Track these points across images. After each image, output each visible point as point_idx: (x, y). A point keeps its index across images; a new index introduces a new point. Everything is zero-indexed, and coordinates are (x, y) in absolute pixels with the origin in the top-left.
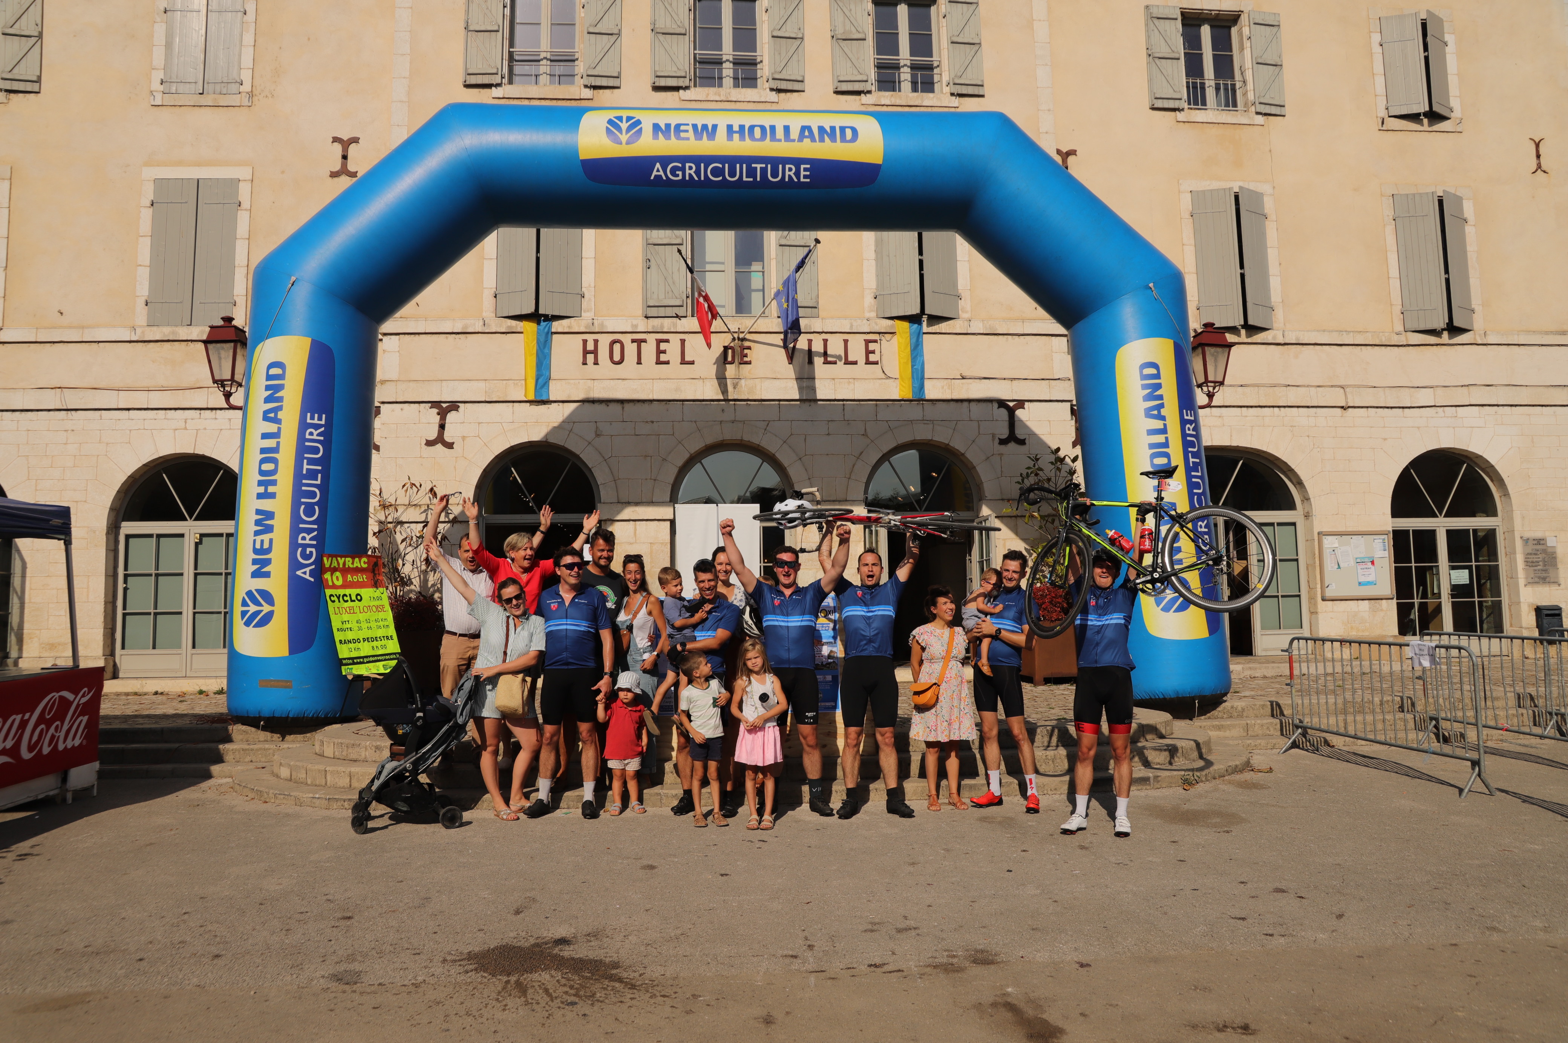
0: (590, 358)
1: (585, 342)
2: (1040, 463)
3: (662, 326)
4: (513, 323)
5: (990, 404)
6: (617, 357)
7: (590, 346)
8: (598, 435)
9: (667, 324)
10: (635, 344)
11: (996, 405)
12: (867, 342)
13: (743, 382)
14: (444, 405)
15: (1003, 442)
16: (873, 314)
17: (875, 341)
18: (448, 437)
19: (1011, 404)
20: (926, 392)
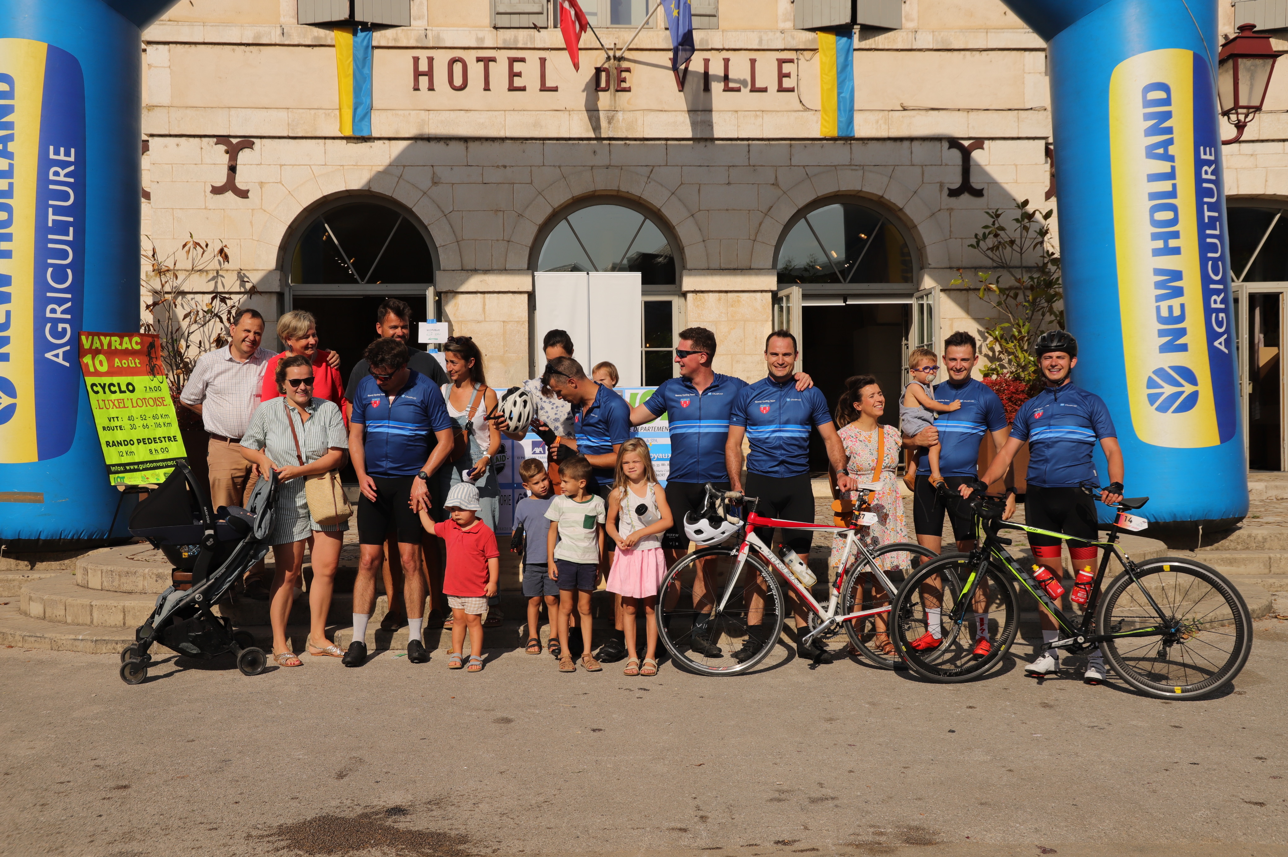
0: (424, 81)
1: (416, 60)
2: (1001, 221)
3: (516, 40)
4: (322, 32)
5: (937, 144)
6: (458, 82)
7: (423, 66)
8: (435, 183)
9: (523, 37)
10: (481, 64)
11: (946, 145)
12: (781, 62)
13: (620, 115)
14: (234, 141)
15: (953, 193)
16: (789, 25)
17: (791, 61)
18: (241, 182)
19: (966, 143)
20: (856, 127)
